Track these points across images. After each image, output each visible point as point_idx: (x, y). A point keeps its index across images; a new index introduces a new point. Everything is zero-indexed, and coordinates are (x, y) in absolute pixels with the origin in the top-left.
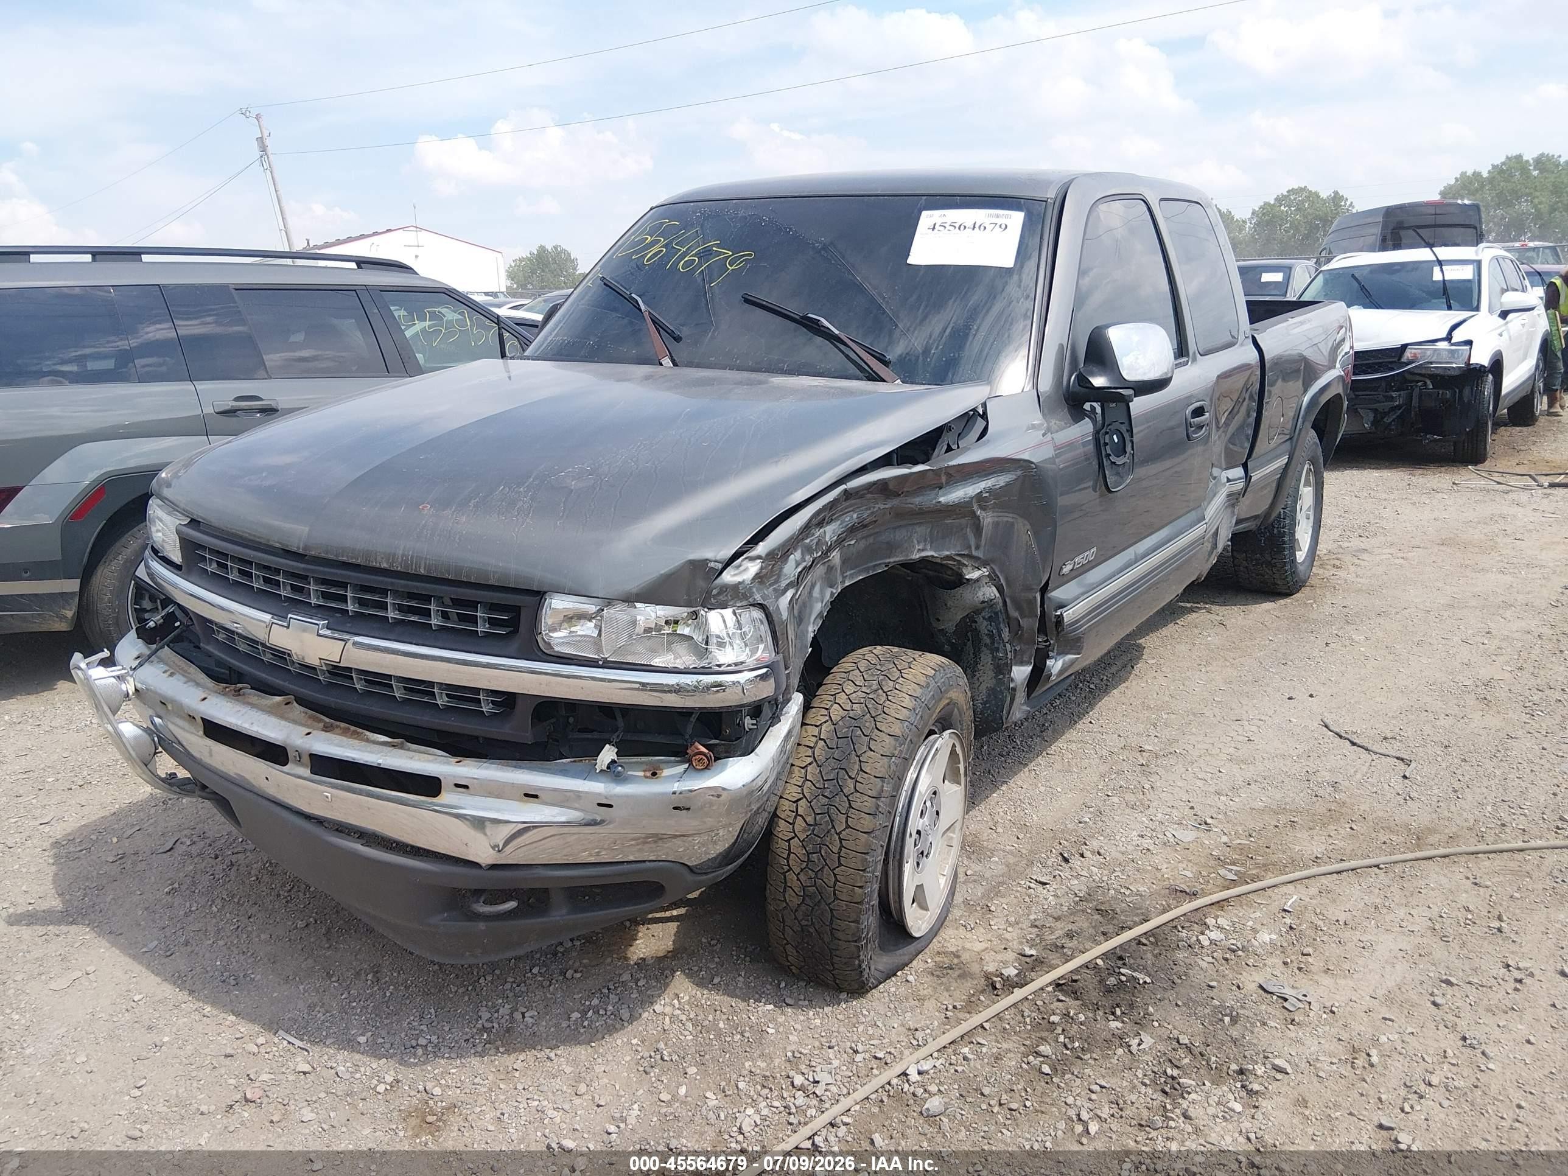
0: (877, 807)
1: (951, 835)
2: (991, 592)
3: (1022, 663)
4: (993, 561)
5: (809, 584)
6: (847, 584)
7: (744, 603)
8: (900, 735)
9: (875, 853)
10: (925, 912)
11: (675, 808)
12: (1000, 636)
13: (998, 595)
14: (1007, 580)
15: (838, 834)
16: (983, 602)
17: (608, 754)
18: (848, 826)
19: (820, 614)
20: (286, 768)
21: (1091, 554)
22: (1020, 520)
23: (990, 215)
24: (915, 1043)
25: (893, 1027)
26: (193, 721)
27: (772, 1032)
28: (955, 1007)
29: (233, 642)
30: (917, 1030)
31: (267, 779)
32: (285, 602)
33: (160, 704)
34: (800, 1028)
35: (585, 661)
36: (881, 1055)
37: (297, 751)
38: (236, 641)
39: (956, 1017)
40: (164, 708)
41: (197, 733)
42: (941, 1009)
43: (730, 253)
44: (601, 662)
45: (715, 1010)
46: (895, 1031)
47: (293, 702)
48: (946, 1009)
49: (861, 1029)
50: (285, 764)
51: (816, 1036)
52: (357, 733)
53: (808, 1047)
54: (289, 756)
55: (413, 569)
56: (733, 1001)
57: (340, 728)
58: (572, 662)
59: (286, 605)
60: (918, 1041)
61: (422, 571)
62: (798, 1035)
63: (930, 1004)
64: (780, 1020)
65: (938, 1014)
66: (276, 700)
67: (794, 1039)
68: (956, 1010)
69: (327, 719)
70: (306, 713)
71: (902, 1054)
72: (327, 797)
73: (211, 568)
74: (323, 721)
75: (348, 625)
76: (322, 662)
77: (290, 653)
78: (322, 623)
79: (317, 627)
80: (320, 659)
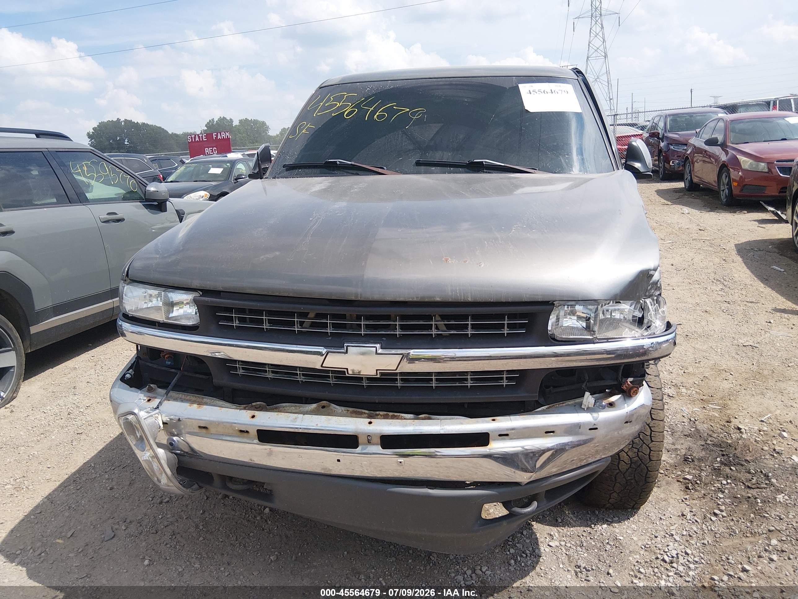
20: (359, 450)
24: (691, 522)
25: (671, 517)
26: (246, 434)
27: (621, 538)
28: (686, 499)
29: (260, 373)
30: (683, 515)
31: (339, 461)
32: (330, 336)
33: (198, 428)
34: (631, 532)
35: (584, 341)
36: (685, 533)
37: (369, 436)
38: (266, 371)
39: (692, 503)
40: (204, 431)
41: (252, 442)
42: (681, 502)
43: (408, 110)
44: (594, 340)
45: (579, 536)
46: (674, 519)
47: (330, 406)
48: (683, 501)
49: (658, 523)
50: (356, 447)
51: (643, 534)
52: (396, 416)
53: (646, 541)
54: (360, 441)
55: (462, 299)
56: (582, 528)
57: (381, 415)
58: (576, 343)
59: (330, 338)
60: (691, 520)
61: (470, 300)
62: (635, 536)
63: (672, 501)
64: (617, 531)
65: (683, 505)
66: (314, 406)
67: (635, 538)
68: (688, 500)
69: (367, 412)
70: (348, 411)
71: (692, 529)
72: (401, 462)
73: (236, 324)
74: (365, 413)
75: (398, 344)
76: (378, 372)
77: (346, 370)
78: (378, 346)
79: (375, 348)
80: (377, 370)
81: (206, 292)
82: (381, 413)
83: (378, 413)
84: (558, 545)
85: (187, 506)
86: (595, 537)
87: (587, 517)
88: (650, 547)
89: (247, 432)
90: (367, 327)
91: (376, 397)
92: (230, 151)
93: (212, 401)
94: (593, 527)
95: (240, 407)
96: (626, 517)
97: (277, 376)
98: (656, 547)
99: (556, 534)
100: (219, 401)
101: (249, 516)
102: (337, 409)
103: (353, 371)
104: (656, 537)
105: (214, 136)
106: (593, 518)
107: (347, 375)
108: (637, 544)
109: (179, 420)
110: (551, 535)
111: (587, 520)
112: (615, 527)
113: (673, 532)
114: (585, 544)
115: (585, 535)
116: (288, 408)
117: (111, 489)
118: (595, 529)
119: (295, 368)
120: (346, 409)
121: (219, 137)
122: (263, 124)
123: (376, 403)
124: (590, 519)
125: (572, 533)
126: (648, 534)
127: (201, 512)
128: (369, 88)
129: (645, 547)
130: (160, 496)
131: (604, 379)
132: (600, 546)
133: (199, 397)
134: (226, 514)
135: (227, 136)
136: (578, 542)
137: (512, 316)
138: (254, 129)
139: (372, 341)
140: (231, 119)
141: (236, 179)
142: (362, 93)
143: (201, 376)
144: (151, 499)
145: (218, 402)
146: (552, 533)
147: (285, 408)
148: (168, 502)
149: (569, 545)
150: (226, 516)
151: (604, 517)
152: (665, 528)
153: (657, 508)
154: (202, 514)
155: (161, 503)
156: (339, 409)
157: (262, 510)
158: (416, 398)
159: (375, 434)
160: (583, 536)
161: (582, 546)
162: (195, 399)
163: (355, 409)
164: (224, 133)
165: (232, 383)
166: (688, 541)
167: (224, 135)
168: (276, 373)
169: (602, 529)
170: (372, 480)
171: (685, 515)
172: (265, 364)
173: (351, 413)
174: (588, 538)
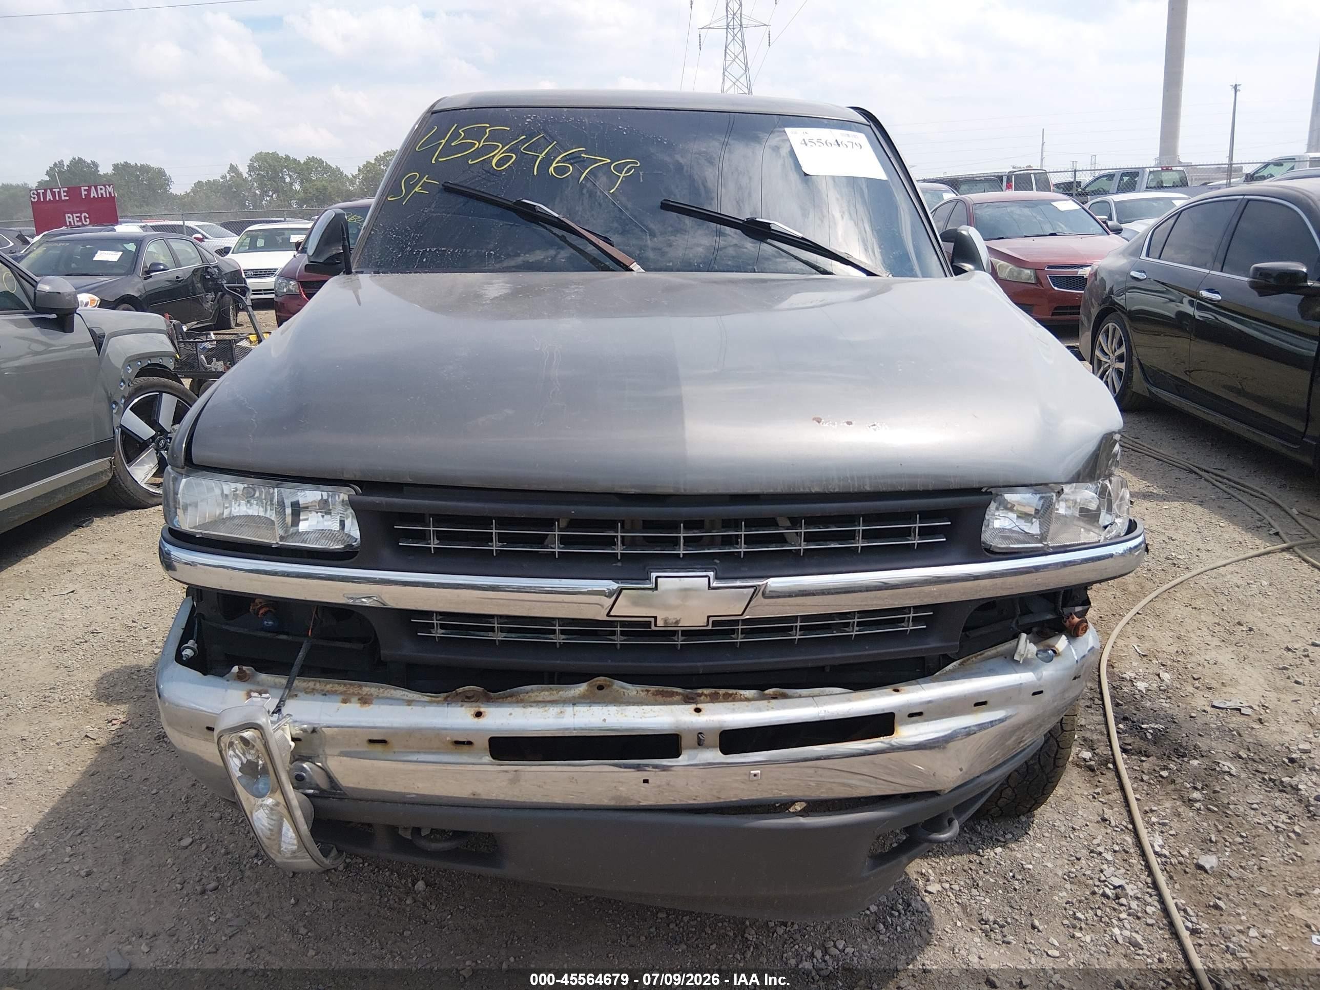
11: (1075, 679)
20: (681, 760)
24: (1119, 830)
25: (1087, 825)
26: (466, 747)
27: (1030, 867)
28: (1098, 794)
29: (482, 633)
30: (1104, 820)
31: (646, 781)
32: (619, 561)
33: (366, 744)
34: (1040, 856)
35: (1031, 551)
36: (1117, 848)
37: (700, 733)
38: (492, 629)
39: (1109, 800)
40: (379, 748)
41: (479, 761)
42: (1092, 799)
43: (609, 161)
44: (1045, 549)
45: (965, 871)
46: (1093, 828)
47: (613, 684)
48: (1094, 797)
49: (1072, 836)
50: (677, 754)
51: (1057, 856)
52: (731, 695)
53: (1067, 867)
54: (684, 743)
55: (854, 487)
56: (966, 857)
57: (706, 695)
58: (1020, 555)
59: (619, 564)
60: (1118, 827)
61: (868, 488)
62: (1048, 861)
63: (1078, 799)
64: (1019, 856)
65: (1096, 803)
66: (582, 688)
67: (1050, 865)
68: (1101, 796)
69: (680, 690)
70: (648, 691)
71: (1125, 840)
72: (755, 775)
73: (434, 544)
74: (677, 694)
75: (743, 569)
76: (711, 619)
77: (652, 620)
78: (711, 574)
79: (707, 579)
80: (709, 617)
81: (367, 486)
82: (706, 691)
83: (700, 691)
84: (940, 889)
85: (258, 893)
86: (992, 870)
87: (964, 837)
88: (1076, 876)
89: (470, 743)
90: (688, 541)
91: (699, 664)
92: (116, 222)
93: (382, 690)
94: (981, 854)
95: (437, 697)
96: (1023, 832)
97: (513, 637)
98: (1084, 875)
99: (930, 871)
100: (395, 689)
101: (389, 900)
102: (628, 689)
103: (666, 621)
104: (1079, 859)
105: (84, 193)
106: (975, 839)
107: (653, 628)
108: (1056, 874)
109: (314, 731)
110: (922, 874)
111: (967, 843)
112: (1014, 850)
113: (1101, 849)
114: (981, 884)
115: (973, 868)
116: (536, 693)
117: (88, 874)
118: (986, 857)
119: (549, 620)
120: (644, 689)
121: (93, 194)
122: (160, 173)
123: (699, 674)
124: (971, 840)
125: (954, 868)
126: (1065, 856)
127: (293, 901)
128: (530, 118)
129: (1069, 877)
130: (197, 879)
131: (1032, 613)
132: (1004, 883)
133: (353, 687)
134: (343, 901)
135: (110, 193)
136: (968, 881)
137: (927, 515)
138: (143, 181)
139: (699, 567)
140: (93, 163)
141: (148, 272)
142: (518, 126)
143: (347, 645)
144: (179, 886)
145: (393, 692)
146: (924, 871)
147: (530, 694)
148: (216, 889)
149: (956, 887)
150: (342, 905)
151: (990, 835)
152: (1086, 843)
153: (1061, 812)
154: (294, 905)
155: (203, 892)
156: (633, 690)
157: (410, 885)
158: (768, 660)
159: (711, 730)
160: (971, 869)
161: (977, 886)
162: (345, 689)
163: (661, 688)
164: (102, 187)
165: (420, 654)
166: (1126, 860)
167: (103, 191)
168: (511, 630)
169: (996, 854)
170: (700, 809)
171: (1106, 820)
172: (492, 616)
173: (653, 694)
174: (981, 872)
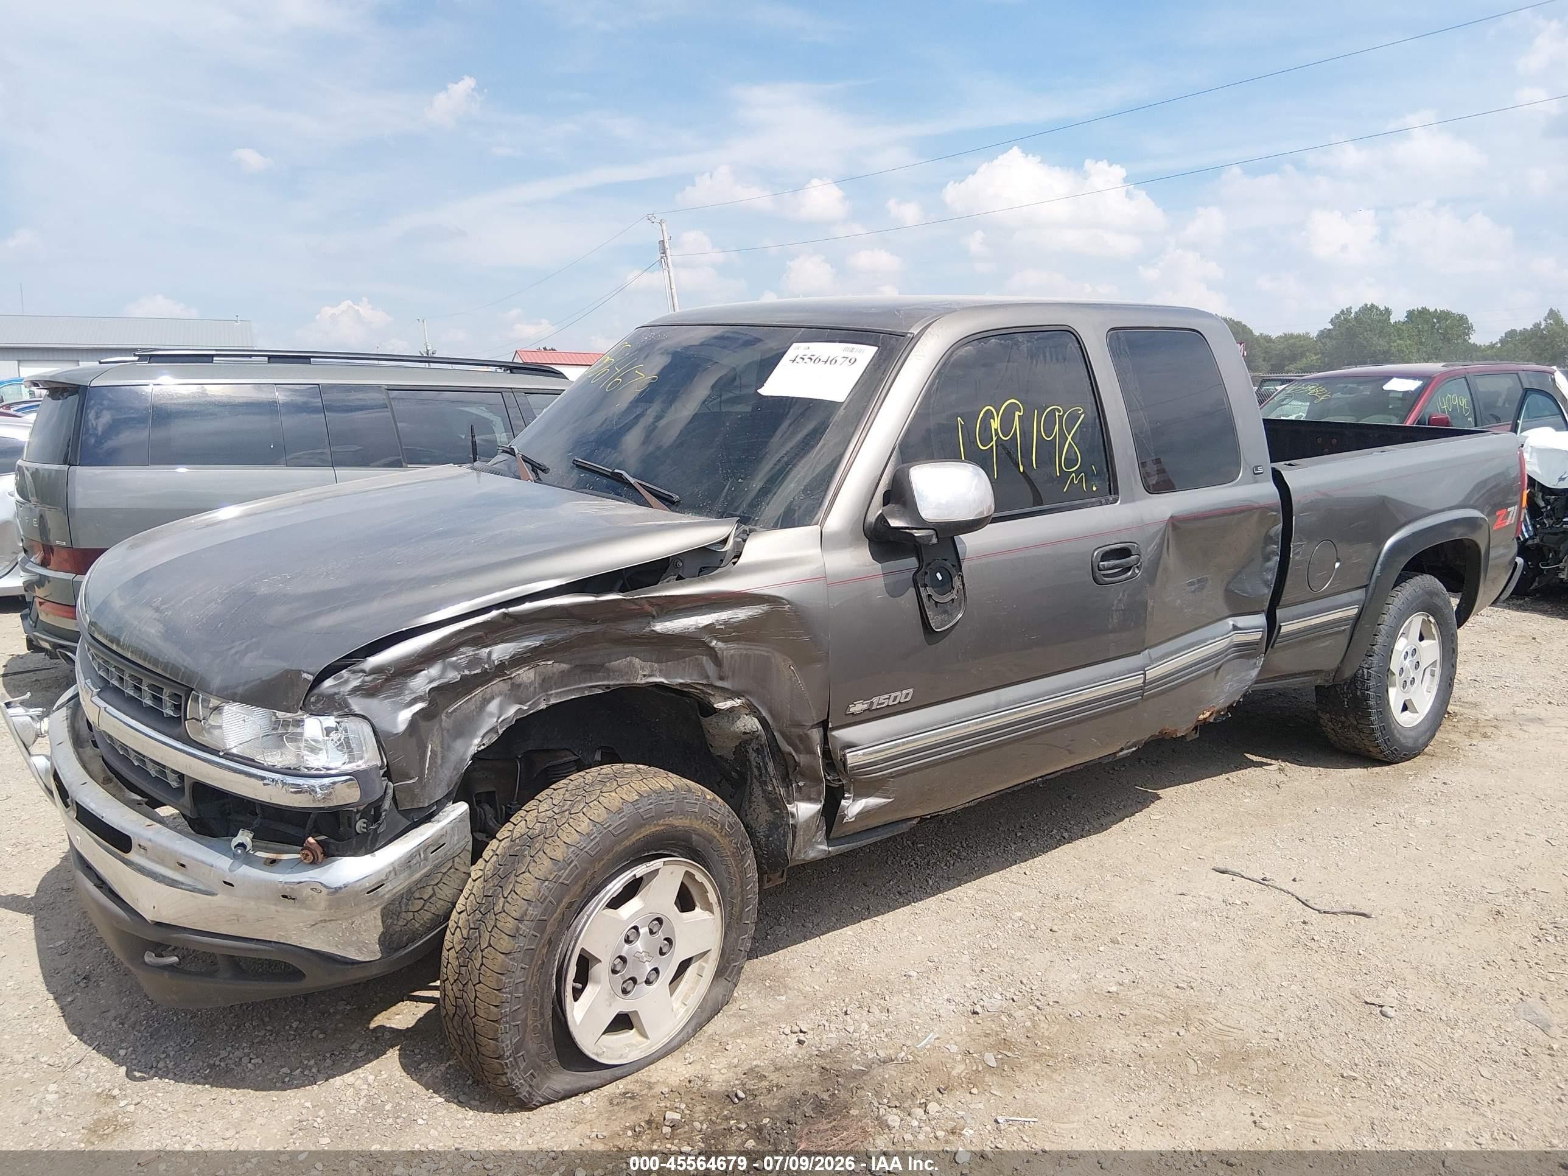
0: (518, 929)
1: (704, 964)
2: (750, 723)
3: (809, 799)
4: (750, 693)
5: (479, 698)
6: (553, 701)
7: (341, 713)
8: (561, 860)
9: (513, 975)
10: (645, 1040)
11: (283, 896)
12: (766, 770)
13: (760, 727)
14: (770, 712)
15: (482, 951)
16: (745, 733)
17: (244, 837)
18: (490, 945)
19: (493, 730)
21: (903, 695)
22: (777, 654)
23: (845, 350)
78: (97, 690)
